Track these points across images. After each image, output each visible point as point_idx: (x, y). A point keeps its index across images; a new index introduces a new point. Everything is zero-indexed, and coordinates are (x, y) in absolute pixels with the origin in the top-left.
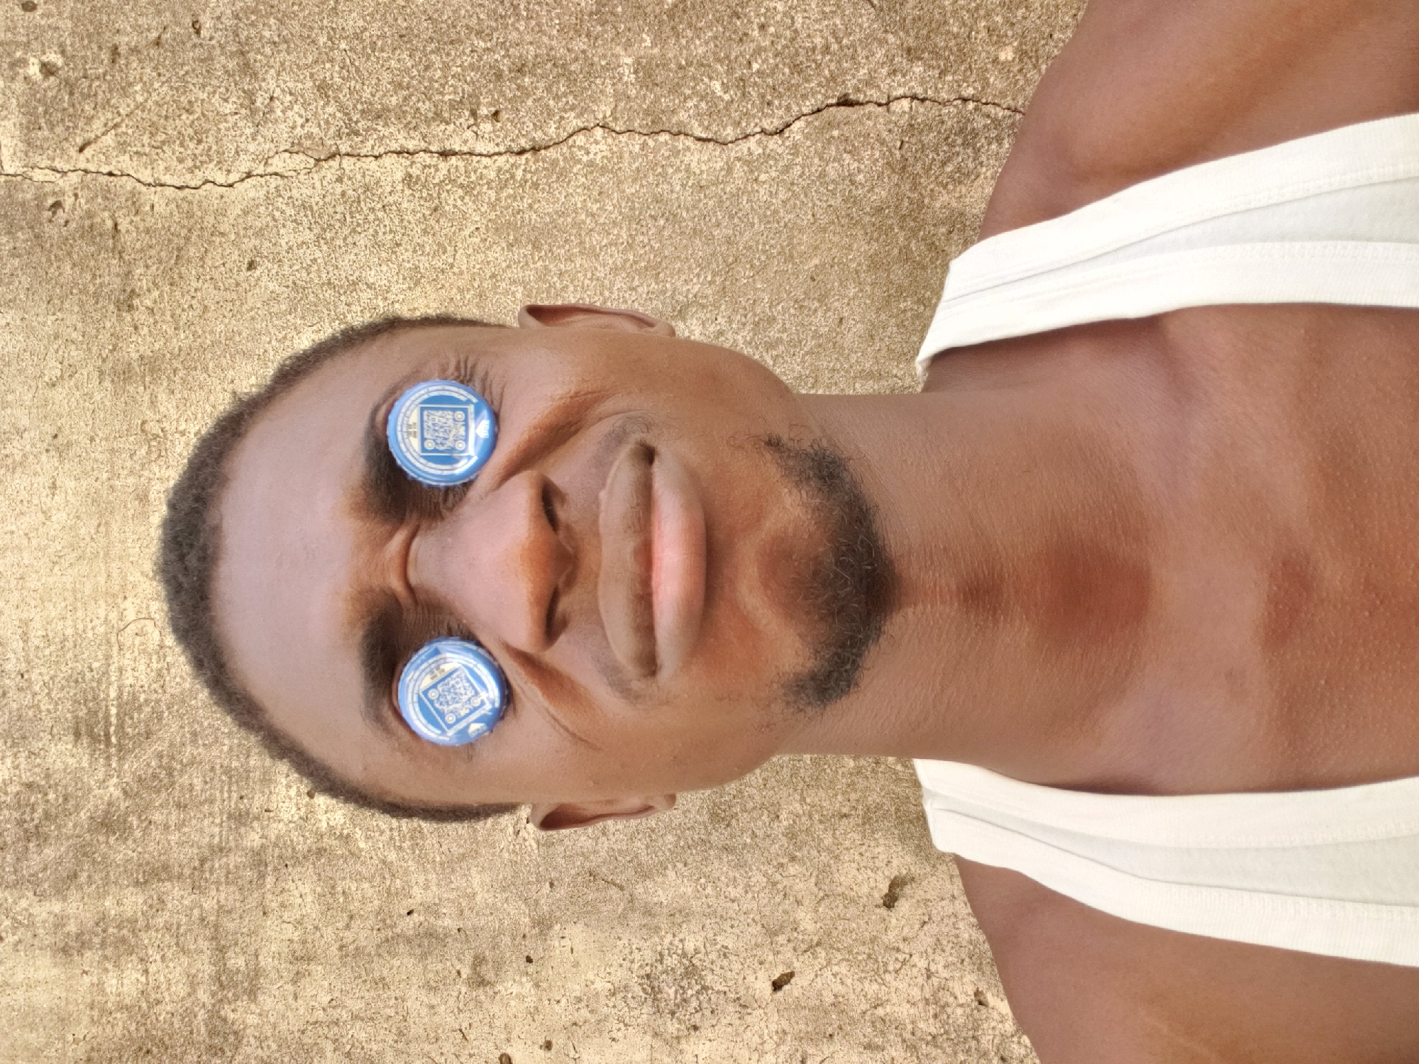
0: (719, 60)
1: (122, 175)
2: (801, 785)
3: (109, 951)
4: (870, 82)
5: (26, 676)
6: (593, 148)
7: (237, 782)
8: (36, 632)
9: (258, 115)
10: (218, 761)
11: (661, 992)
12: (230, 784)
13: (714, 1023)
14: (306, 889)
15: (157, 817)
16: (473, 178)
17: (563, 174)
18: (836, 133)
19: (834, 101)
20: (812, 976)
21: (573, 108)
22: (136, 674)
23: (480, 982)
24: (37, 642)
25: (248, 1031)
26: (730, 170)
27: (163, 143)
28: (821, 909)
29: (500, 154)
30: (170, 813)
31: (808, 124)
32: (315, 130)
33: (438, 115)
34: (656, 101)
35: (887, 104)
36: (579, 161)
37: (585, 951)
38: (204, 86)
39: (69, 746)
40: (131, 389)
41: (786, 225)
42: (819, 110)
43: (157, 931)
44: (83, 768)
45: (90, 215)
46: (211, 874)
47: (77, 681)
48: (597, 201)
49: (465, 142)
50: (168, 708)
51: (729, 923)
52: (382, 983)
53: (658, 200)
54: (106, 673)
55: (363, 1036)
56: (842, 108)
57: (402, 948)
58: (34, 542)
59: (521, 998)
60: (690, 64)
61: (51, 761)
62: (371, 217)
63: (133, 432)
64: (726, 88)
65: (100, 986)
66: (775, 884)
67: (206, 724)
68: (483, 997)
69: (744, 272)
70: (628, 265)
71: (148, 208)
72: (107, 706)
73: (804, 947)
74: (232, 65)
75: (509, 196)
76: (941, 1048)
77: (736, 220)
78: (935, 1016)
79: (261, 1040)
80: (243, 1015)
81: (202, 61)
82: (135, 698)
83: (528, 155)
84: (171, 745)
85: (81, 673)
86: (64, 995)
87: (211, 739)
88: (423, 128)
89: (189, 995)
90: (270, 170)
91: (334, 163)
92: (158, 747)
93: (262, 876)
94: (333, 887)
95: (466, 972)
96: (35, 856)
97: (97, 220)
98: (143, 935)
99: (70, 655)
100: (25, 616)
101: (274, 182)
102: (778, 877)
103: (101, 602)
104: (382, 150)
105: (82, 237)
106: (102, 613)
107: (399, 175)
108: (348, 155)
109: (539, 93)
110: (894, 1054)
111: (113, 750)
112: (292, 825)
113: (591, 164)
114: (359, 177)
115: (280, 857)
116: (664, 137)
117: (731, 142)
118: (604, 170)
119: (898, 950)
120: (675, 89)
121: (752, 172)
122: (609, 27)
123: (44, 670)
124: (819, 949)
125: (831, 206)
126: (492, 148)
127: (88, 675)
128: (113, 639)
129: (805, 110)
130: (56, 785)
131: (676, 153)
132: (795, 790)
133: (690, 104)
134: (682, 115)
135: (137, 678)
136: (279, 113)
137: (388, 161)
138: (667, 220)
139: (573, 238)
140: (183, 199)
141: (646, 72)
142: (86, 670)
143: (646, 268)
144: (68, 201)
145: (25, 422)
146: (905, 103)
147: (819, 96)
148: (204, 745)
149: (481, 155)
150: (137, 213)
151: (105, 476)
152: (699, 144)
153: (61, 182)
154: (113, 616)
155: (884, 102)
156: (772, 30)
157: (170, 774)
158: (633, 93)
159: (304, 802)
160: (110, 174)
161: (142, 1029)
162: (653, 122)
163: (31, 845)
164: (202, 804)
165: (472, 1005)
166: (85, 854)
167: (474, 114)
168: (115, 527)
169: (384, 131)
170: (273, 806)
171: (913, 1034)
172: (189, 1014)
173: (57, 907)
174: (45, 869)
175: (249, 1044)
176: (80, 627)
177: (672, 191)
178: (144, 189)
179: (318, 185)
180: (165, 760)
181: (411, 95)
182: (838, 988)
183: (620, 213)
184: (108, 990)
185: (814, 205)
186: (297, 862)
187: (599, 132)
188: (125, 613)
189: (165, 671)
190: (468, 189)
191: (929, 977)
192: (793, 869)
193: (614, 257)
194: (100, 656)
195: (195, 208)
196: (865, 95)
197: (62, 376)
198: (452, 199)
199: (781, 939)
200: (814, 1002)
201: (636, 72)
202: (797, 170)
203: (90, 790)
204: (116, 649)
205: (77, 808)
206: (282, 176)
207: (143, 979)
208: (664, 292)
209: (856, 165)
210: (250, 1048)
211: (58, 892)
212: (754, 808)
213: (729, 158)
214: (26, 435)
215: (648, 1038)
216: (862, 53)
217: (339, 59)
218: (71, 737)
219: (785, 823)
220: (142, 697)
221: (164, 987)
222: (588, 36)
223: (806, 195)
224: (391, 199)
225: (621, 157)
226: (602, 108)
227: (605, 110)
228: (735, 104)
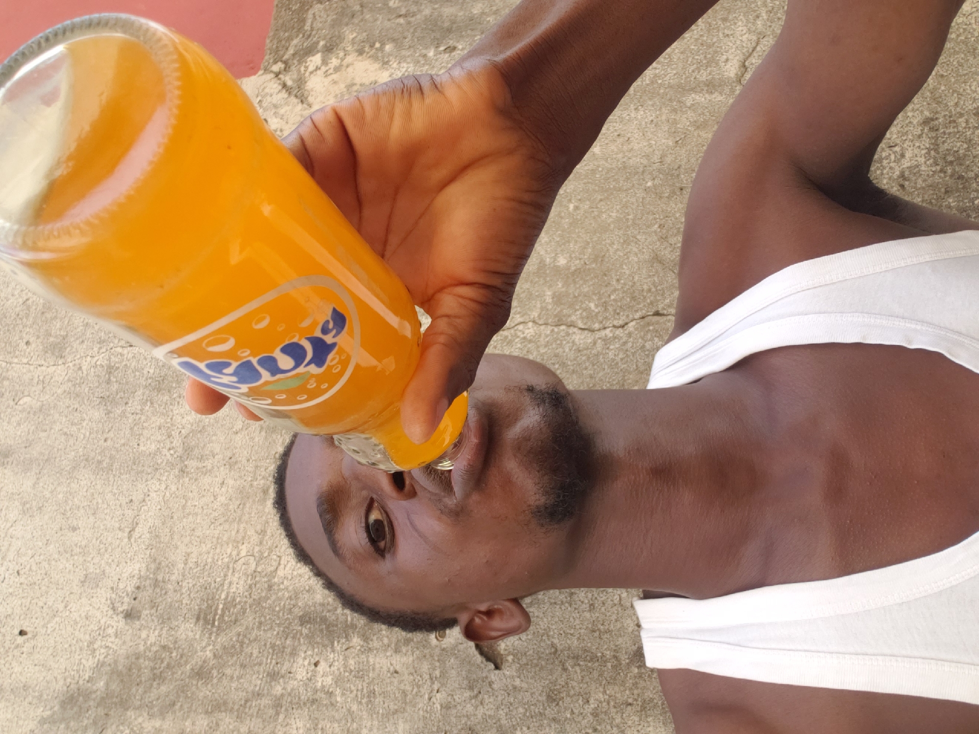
0: (594, 294)
2: (604, 682)
4: (670, 304)
5: (180, 584)
6: (527, 331)
7: (277, 654)
8: (193, 559)
10: (269, 640)
12: (273, 655)
14: (300, 724)
15: (228, 671)
18: (651, 328)
19: (651, 313)
21: (519, 313)
22: (238, 586)
24: (191, 565)
26: (595, 343)
30: (236, 670)
31: (637, 323)
34: (561, 311)
36: (518, 337)
39: (192, 626)
40: (274, 436)
41: (621, 370)
42: (643, 318)
44: (196, 639)
46: (250, 709)
47: (206, 588)
50: (250, 607)
53: (556, 355)
54: (222, 585)
56: (655, 317)
58: (205, 511)
60: (579, 295)
61: (180, 633)
63: (270, 457)
64: (597, 306)
67: (268, 618)
72: (218, 604)
77: (595, 367)
82: (234, 600)
84: (247, 628)
85: (210, 583)
87: (268, 626)
92: (239, 629)
93: (278, 714)
94: (317, 725)
96: (155, 690)
99: (206, 573)
100: (189, 550)
103: (230, 545)
106: (229, 551)
111: (215, 629)
112: (301, 683)
113: (525, 338)
115: (291, 702)
116: (563, 327)
118: (530, 341)
120: (571, 306)
121: (606, 344)
122: (542, 279)
123: (190, 581)
125: (645, 362)
127: (213, 585)
128: (231, 566)
129: (636, 317)
130: (179, 647)
131: (568, 334)
132: (601, 685)
133: (578, 313)
135: (237, 588)
141: (558, 299)
142: (213, 582)
145: (217, 450)
147: (644, 311)
148: (264, 630)
151: (250, 479)
152: (580, 331)
154: (234, 553)
156: (622, 281)
157: (242, 646)
158: (550, 307)
159: (311, 669)
162: (558, 321)
163: (155, 683)
164: (255, 665)
166: (183, 692)
168: (248, 505)
170: (293, 670)
173: (157, 723)
174: (158, 699)
176: (216, 558)
177: (564, 352)
180: (241, 637)
185: (637, 361)
186: (299, 707)
187: (530, 324)
188: (241, 552)
189: (253, 586)
194: (222, 575)
196: (668, 311)
197: (242, 429)
201: (553, 298)
202: (630, 344)
203: (196, 652)
204: (231, 571)
205: (186, 662)
212: (575, 694)
213: (594, 338)
214: (216, 457)
216: (667, 293)
218: (194, 620)
219: (592, 706)
220: (238, 599)
222: (531, 282)
225: (540, 336)
226: (534, 313)
227: (535, 314)
228: (601, 314)
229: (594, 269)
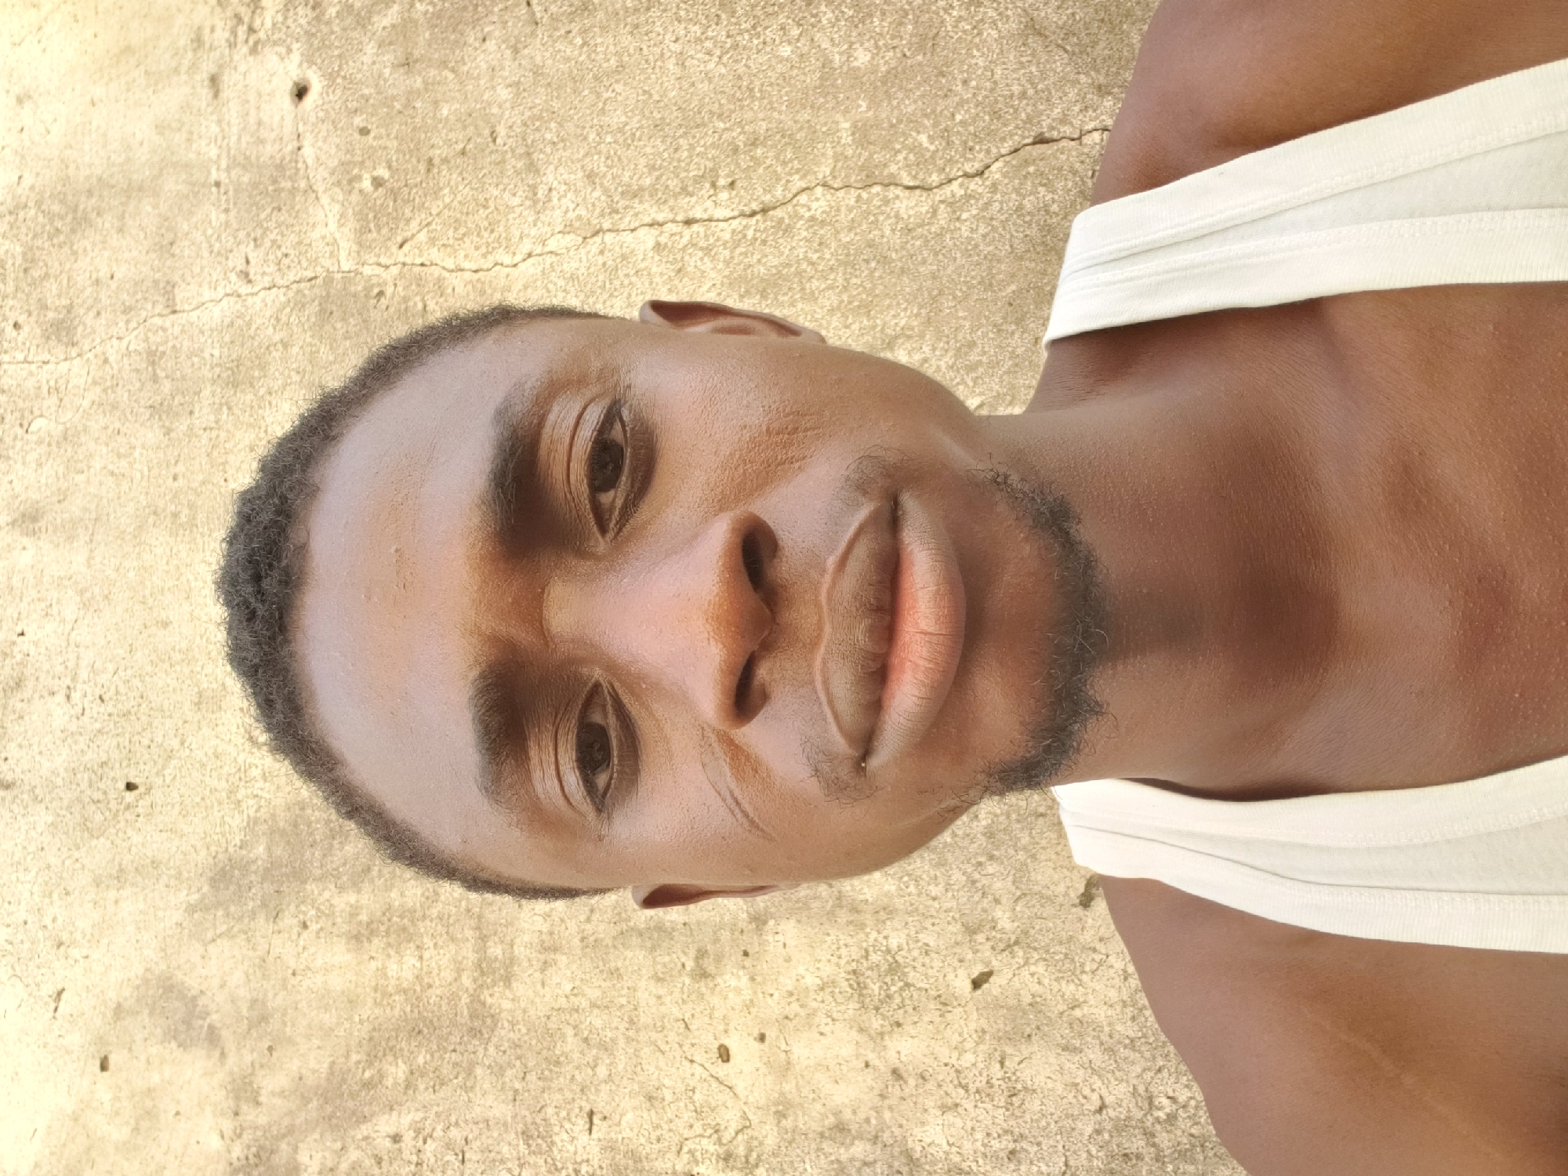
0: (926, 116)
1: (432, 264)
3: (392, 939)
4: (1064, 120)
6: (814, 205)
9: (537, 202)
11: (866, 988)
13: (916, 1019)
16: (712, 240)
17: (788, 230)
18: (1031, 169)
19: (1030, 140)
20: (1010, 975)
21: (798, 171)
23: (702, 974)
25: (503, 1015)
26: (935, 212)
27: (464, 235)
28: (1018, 909)
29: (734, 218)
31: (1006, 163)
32: (583, 213)
33: (684, 189)
34: (871, 156)
35: (1080, 138)
36: (802, 218)
37: (796, 946)
38: (497, 185)
41: (985, 257)
42: (1016, 151)
43: (431, 921)
45: (405, 299)
48: (816, 251)
49: (706, 210)
51: (931, 921)
52: (615, 974)
53: (870, 244)
55: (598, 1023)
56: (1038, 146)
57: (635, 940)
59: (738, 991)
60: (900, 121)
62: (626, 282)
64: (931, 139)
65: (382, 972)
66: (974, 882)
68: (704, 989)
69: (947, 303)
70: (843, 305)
71: (449, 291)
73: (1002, 946)
74: (520, 165)
75: (741, 254)
76: (1140, 1052)
77: (940, 257)
78: (1133, 1019)
79: (513, 1024)
80: (498, 999)
81: (498, 164)
83: (758, 217)
86: (354, 978)
88: (671, 202)
89: (456, 980)
90: (547, 249)
91: (598, 239)
95: (690, 964)
96: (338, 852)
97: (411, 304)
98: (420, 924)
101: (549, 259)
102: (977, 876)
104: (637, 224)
105: (399, 318)
107: (651, 244)
108: (609, 230)
109: (768, 162)
110: (1092, 1056)
113: (813, 219)
114: (617, 249)
116: (877, 189)
117: (936, 187)
118: (823, 223)
119: (1094, 950)
120: (887, 145)
121: (954, 212)
122: (830, 98)
124: (1016, 948)
125: (1026, 236)
126: (728, 213)
129: (1003, 151)
131: (886, 202)
133: (900, 157)
134: (893, 168)
136: (555, 201)
137: (642, 232)
138: (878, 262)
139: (795, 286)
140: (478, 280)
141: (863, 134)
143: (859, 307)
144: (389, 290)
146: (1096, 136)
147: (1016, 137)
149: (718, 220)
150: (441, 296)
152: (907, 192)
153: (384, 275)
155: (1076, 136)
156: (974, 83)
158: (850, 152)
160: (422, 265)
161: (416, 1011)
162: (867, 176)
163: (335, 842)
165: (693, 997)
167: (714, 185)
169: (639, 207)
171: (1111, 1036)
172: (454, 998)
173: (352, 897)
174: (344, 864)
175: (503, 1028)
177: (883, 236)
178: (447, 275)
179: (584, 259)
181: (661, 175)
182: (1036, 988)
183: (837, 260)
184: (390, 974)
185: (1012, 236)
187: (819, 190)
190: (707, 250)
191: (1126, 979)
192: (991, 868)
193: (830, 299)
195: (487, 288)
196: (1059, 132)
198: (693, 261)
199: (980, 938)
200: (1012, 1002)
201: (853, 134)
202: (996, 206)
206: (557, 254)
207: (418, 965)
208: (874, 327)
209: (1050, 196)
210: (503, 1032)
211: (355, 884)
213: (934, 201)
215: (854, 1033)
216: (1055, 95)
217: (605, 151)
221: (436, 971)
222: (812, 107)
223: (1004, 229)
224: (642, 266)
225: (838, 210)
226: (823, 168)
227: (824, 170)
228: (940, 153)
229: (920, 64)
